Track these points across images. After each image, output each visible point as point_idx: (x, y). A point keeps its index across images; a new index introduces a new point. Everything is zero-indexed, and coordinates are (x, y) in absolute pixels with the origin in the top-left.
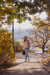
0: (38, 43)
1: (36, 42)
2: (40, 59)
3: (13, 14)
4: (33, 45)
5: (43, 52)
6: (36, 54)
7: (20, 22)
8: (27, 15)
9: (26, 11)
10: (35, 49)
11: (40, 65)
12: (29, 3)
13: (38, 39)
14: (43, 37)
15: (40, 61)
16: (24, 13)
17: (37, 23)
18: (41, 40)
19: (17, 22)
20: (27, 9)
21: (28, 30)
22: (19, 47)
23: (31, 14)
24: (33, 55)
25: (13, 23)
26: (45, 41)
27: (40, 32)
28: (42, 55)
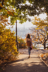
0: (40, 40)
1: (38, 39)
2: (40, 54)
3: (15, 16)
4: (35, 42)
5: (44, 49)
6: (38, 51)
7: (21, 23)
8: (27, 17)
9: (26, 13)
10: (37, 45)
11: (39, 60)
12: (29, 6)
13: (39, 36)
14: (44, 34)
15: (40, 57)
16: (25, 14)
17: (38, 23)
18: (42, 38)
19: (19, 22)
20: (28, 12)
21: (31, 28)
22: (22, 43)
23: (31, 16)
24: (35, 51)
25: (16, 22)
26: (46, 39)
27: (42, 30)
28: (43, 51)
